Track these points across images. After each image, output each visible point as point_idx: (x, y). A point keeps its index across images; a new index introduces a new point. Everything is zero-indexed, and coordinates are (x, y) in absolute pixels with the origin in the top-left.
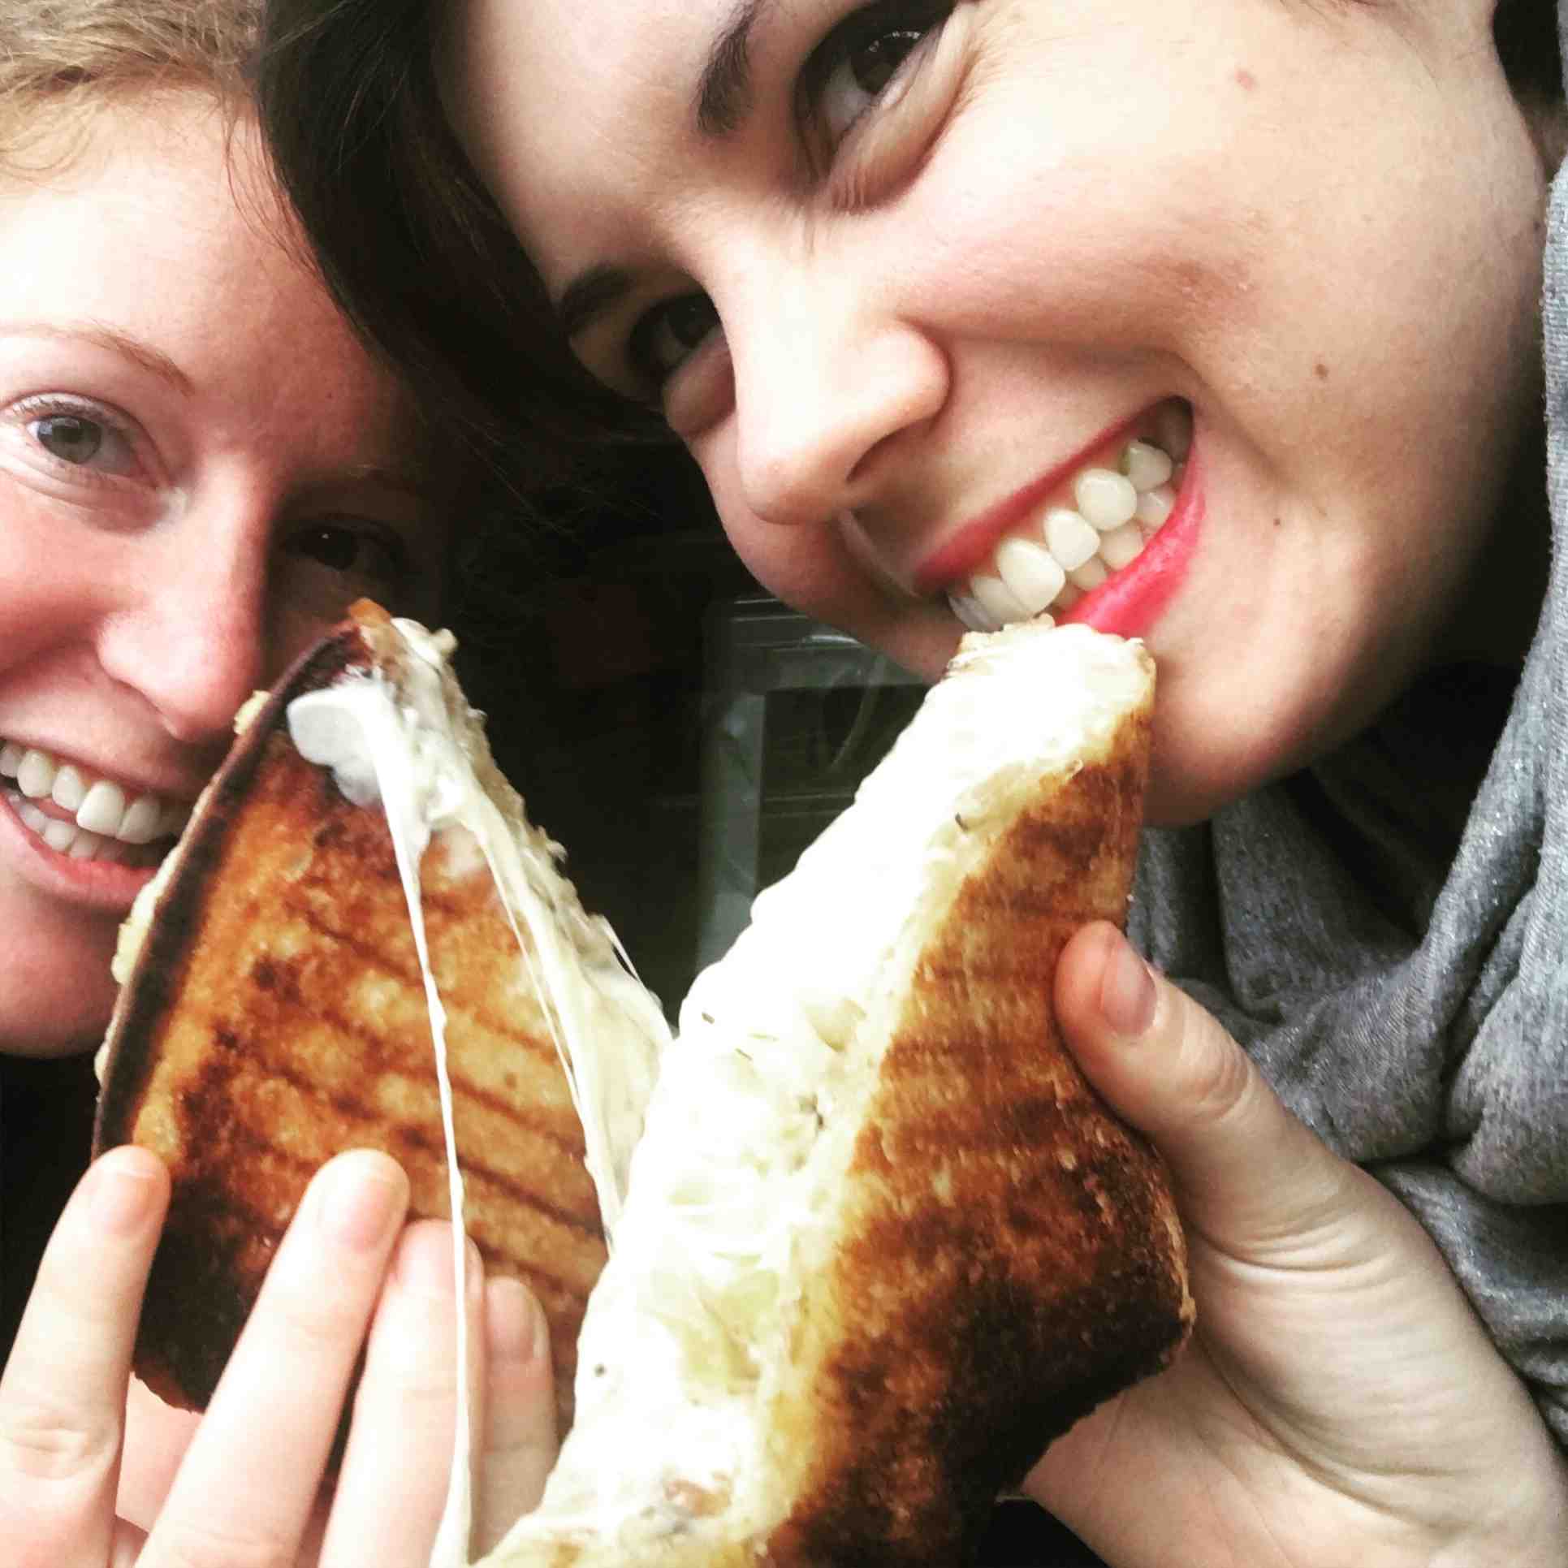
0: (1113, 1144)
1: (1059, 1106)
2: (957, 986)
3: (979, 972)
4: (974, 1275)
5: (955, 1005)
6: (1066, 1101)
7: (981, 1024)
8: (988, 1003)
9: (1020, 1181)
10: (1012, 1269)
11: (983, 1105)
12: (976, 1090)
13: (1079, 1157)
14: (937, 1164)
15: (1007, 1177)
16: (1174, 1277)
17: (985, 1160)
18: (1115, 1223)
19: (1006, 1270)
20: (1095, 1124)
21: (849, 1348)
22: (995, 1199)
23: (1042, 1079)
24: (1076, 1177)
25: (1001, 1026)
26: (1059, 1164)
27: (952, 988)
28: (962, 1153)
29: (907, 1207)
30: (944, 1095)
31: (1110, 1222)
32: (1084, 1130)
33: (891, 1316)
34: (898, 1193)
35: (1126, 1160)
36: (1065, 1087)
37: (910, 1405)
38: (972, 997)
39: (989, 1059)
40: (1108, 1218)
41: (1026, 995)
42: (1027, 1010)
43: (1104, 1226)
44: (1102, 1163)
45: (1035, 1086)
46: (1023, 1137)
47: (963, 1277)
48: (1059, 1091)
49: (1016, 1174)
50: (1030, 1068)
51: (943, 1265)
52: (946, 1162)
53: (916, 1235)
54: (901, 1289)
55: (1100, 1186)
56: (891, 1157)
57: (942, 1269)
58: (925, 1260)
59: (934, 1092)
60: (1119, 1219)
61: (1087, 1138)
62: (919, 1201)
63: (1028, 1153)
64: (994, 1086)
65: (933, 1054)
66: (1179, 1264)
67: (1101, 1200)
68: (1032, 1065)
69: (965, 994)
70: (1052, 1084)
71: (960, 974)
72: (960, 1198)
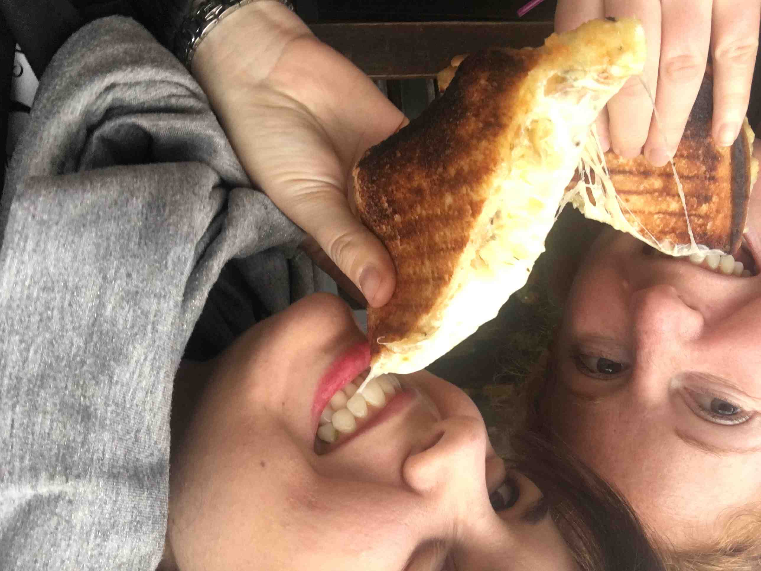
0: (379, 226)
1: (399, 237)
2: (436, 275)
3: (427, 281)
4: (440, 170)
5: (437, 268)
6: (396, 239)
7: (427, 263)
8: (424, 271)
9: (417, 207)
10: (424, 174)
11: (429, 231)
12: (431, 237)
13: (393, 219)
14: (450, 207)
15: (423, 207)
16: (360, 182)
17: (431, 212)
18: (382, 198)
19: (427, 173)
20: (386, 232)
21: (495, 135)
22: (428, 198)
23: (405, 246)
24: (395, 212)
25: (420, 263)
26: (401, 215)
27: (438, 274)
28: (439, 213)
29: (464, 190)
30: (445, 233)
31: (383, 197)
32: (390, 230)
33: (477, 149)
34: (467, 194)
35: (375, 221)
36: (396, 244)
37: (474, 119)
38: (430, 272)
39: (425, 249)
40: (384, 199)
41: (409, 276)
42: (408, 270)
43: (386, 196)
44: (384, 219)
45: (408, 243)
46: (414, 223)
47: (445, 168)
48: (399, 242)
49: (419, 209)
50: (409, 249)
51: (452, 171)
52: (446, 208)
53: (462, 180)
54: (471, 160)
55: (386, 210)
56: (469, 207)
57: (453, 169)
58: (459, 173)
59: (448, 234)
60: (380, 199)
61: (389, 227)
62: (459, 192)
63: (412, 218)
64: (424, 240)
65: (447, 248)
66: (357, 187)
67: (386, 205)
68: (408, 251)
69: (433, 272)
70: (401, 245)
71: (434, 279)
72: (442, 196)
